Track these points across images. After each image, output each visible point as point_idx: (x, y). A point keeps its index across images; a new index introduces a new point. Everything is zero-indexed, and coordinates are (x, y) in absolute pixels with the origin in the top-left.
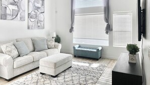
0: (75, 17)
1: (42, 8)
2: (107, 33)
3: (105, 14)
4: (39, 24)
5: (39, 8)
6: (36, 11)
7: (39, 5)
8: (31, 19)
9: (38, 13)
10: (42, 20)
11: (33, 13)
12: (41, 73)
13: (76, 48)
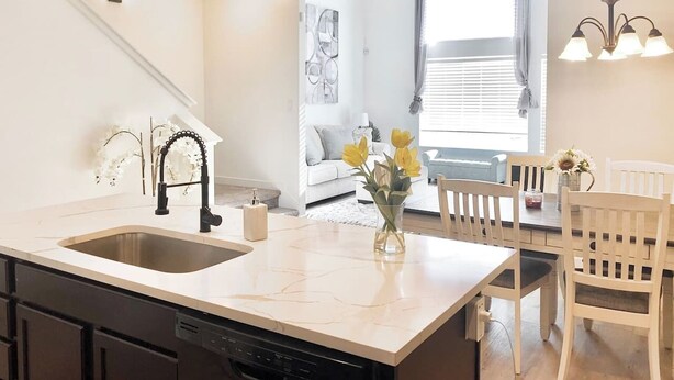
0: (429, 67)
1: (333, 45)
2: (523, 112)
3: (518, 58)
4: (327, 91)
5: (326, 44)
6: (321, 54)
7: (326, 37)
8: (311, 77)
9: (326, 59)
10: (333, 77)
11: (315, 60)
12: (360, 201)
13: (432, 159)
